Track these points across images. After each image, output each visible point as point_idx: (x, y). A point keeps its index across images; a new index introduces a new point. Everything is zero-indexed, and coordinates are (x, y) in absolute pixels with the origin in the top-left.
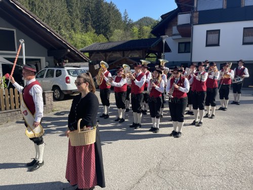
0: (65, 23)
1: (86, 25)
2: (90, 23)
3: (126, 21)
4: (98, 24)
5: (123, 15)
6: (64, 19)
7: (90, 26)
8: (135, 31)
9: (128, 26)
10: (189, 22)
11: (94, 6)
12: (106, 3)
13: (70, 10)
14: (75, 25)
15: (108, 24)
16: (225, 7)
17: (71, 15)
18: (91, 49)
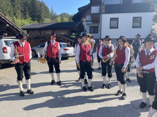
0: (9, 12)
1: (25, 15)
2: (27, 13)
3: (53, 14)
4: (33, 14)
5: (50, 10)
6: (8, 10)
7: (28, 15)
8: (58, 20)
9: (54, 17)
10: (98, 12)
11: (30, 2)
12: (39, 1)
13: (13, 3)
14: (17, 14)
15: (40, 15)
16: (121, 3)
17: (13, 7)
18: (28, 28)
